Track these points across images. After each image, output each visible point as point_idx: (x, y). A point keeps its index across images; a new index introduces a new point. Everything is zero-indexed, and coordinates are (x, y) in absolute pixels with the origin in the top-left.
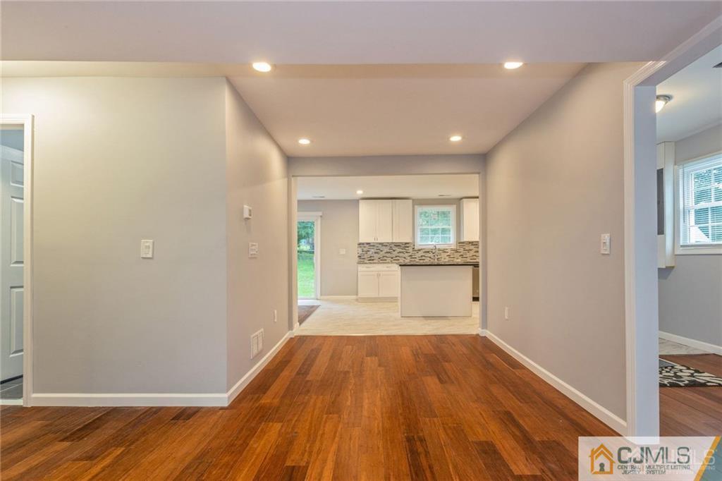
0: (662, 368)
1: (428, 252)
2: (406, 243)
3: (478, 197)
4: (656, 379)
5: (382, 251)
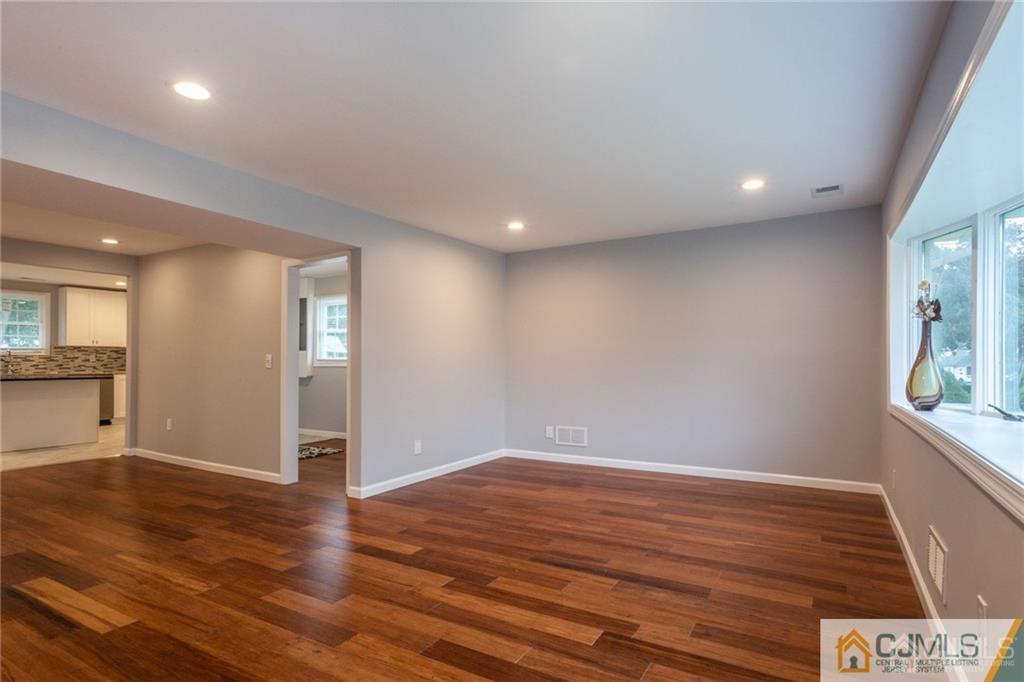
0: (301, 451)
3: (125, 291)
4: (297, 455)
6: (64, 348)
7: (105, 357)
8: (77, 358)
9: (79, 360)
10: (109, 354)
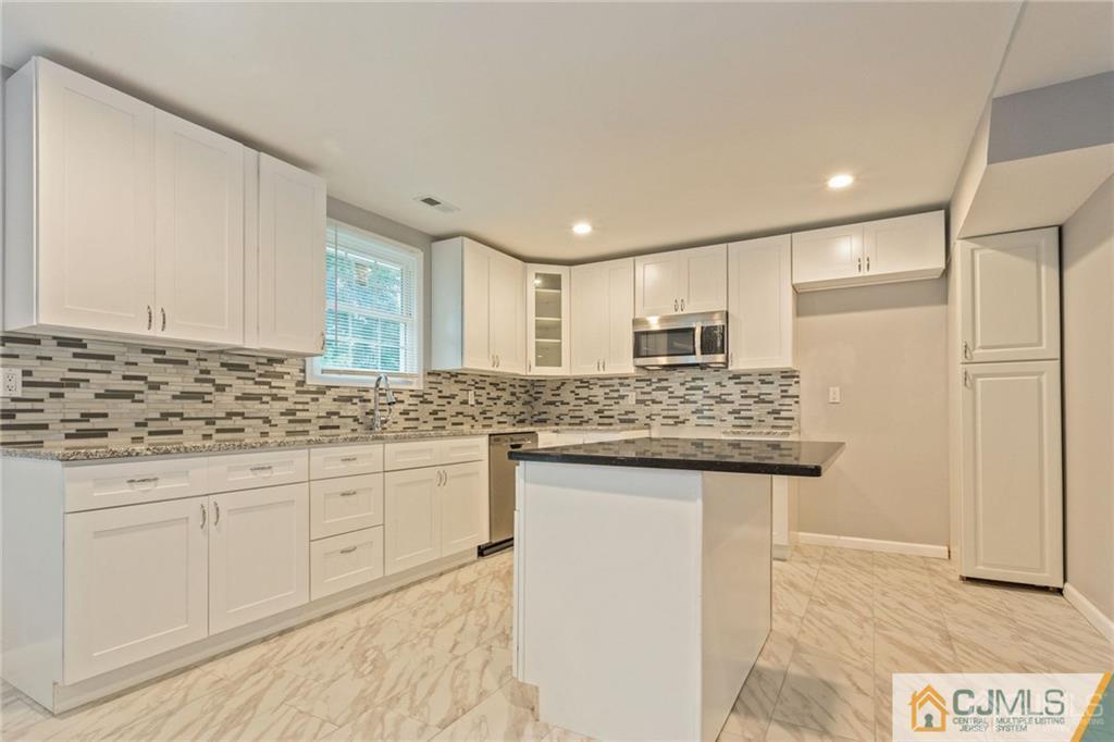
1: (349, 399)
2: (271, 361)
5: (155, 387)
7: (484, 396)
8: (454, 396)
9: (457, 401)
10: (488, 389)
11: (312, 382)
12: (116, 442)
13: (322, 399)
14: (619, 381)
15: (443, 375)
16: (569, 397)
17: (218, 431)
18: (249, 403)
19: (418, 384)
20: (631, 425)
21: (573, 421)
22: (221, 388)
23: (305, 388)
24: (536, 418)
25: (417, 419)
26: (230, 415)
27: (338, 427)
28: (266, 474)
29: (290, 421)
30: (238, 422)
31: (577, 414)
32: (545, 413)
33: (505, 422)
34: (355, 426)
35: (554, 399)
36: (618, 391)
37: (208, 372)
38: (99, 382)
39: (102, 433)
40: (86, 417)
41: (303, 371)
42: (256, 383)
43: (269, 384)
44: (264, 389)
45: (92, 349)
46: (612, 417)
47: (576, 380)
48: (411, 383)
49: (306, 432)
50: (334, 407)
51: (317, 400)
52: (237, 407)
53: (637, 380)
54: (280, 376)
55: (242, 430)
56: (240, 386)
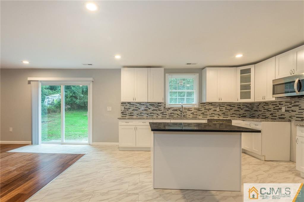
1: (176, 110)
2: (159, 103)
5: (139, 109)
6: (204, 103)
7: (224, 109)
8: (210, 109)
9: (212, 110)
10: (226, 106)
11: (167, 107)
12: (134, 117)
13: (169, 110)
14: (279, 103)
15: (206, 104)
16: (262, 109)
17: (149, 116)
18: (154, 111)
19: (197, 106)
20: (283, 120)
21: (263, 117)
22: (149, 109)
23: (165, 108)
24: (252, 116)
25: (197, 115)
26: (151, 113)
27: (173, 116)
28: (145, 123)
29: (162, 115)
30: (152, 114)
31: (264, 114)
32: (254, 114)
33: (235, 117)
34: (178, 116)
35: (257, 109)
36: (278, 106)
37: (147, 106)
38: (133, 108)
39: (133, 116)
40: (131, 113)
41: (165, 105)
42: (156, 108)
43: (158, 107)
44: (157, 109)
45: (132, 103)
46: (276, 116)
47: (264, 103)
48: (195, 106)
49: (166, 117)
50: (172, 112)
51: (168, 110)
52: (152, 112)
53: (286, 102)
54: (160, 106)
55: (153, 116)
56: (153, 108)
